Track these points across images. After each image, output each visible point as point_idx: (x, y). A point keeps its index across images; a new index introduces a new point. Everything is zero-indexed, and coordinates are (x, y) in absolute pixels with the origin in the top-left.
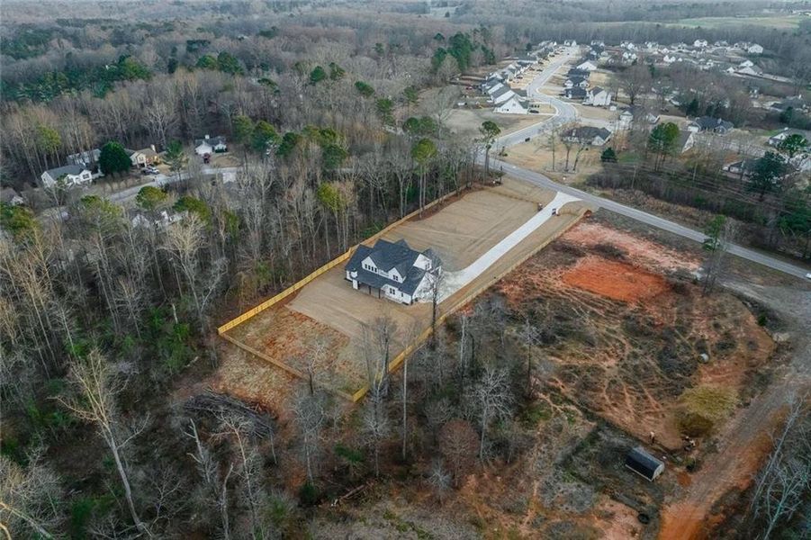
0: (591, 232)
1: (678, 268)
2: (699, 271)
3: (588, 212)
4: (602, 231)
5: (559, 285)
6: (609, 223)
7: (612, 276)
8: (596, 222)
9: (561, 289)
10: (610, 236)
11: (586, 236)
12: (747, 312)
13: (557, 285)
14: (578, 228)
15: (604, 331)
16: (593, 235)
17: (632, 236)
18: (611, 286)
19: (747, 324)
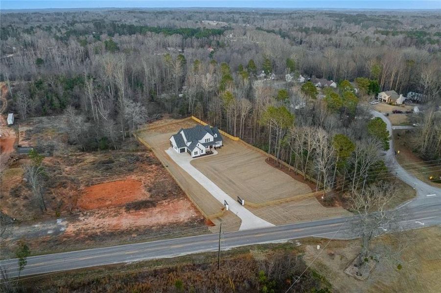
0: (177, 213)
1: (80, 221)
2: (63, 226)
3: (212, 225)
10: (158, 217)
11: (176, 210)
12: (11, 214)
14: (191, 210)
16: (172, 212)
19: (8, 207)
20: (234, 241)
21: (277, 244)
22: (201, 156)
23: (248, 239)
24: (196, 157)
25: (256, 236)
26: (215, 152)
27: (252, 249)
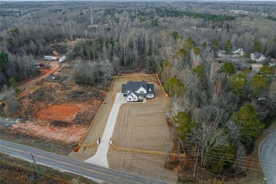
0: (71, 135)
1: (25, 123)
2: (15, 123)
3: (76, 151)
4: (64, 138)
5: (80, 106)
6: (60, 144)
7: (58, 114)
8: (69, 144)
9: (78, 104)
10: (59, 135)
11: (74, 133)
13: (80, 105)
14: (80, 137)
15: (60, 97)
16: (70, 134)
17: (46, 137)
18: (58, 109)
20: (72, 167)
21: (93, 182)
22: (133, 101)
23: (81, 169)
24: (130, 102)
25: (88, 170)
26: (145, 101)
27: (75, 178)
